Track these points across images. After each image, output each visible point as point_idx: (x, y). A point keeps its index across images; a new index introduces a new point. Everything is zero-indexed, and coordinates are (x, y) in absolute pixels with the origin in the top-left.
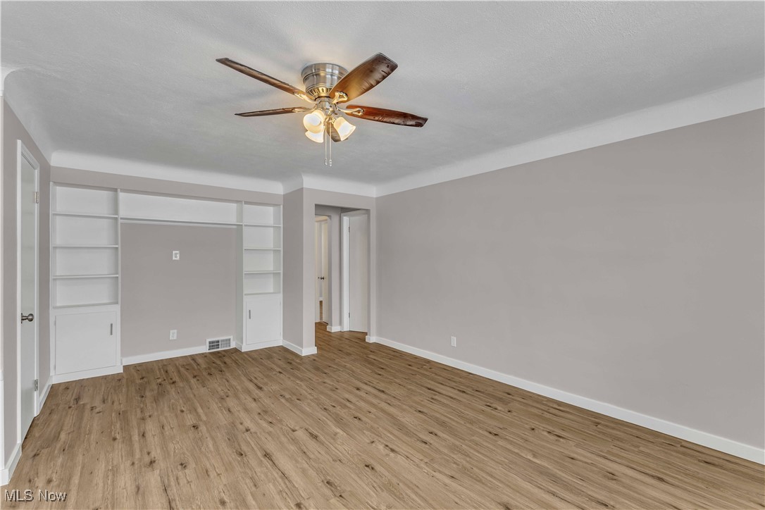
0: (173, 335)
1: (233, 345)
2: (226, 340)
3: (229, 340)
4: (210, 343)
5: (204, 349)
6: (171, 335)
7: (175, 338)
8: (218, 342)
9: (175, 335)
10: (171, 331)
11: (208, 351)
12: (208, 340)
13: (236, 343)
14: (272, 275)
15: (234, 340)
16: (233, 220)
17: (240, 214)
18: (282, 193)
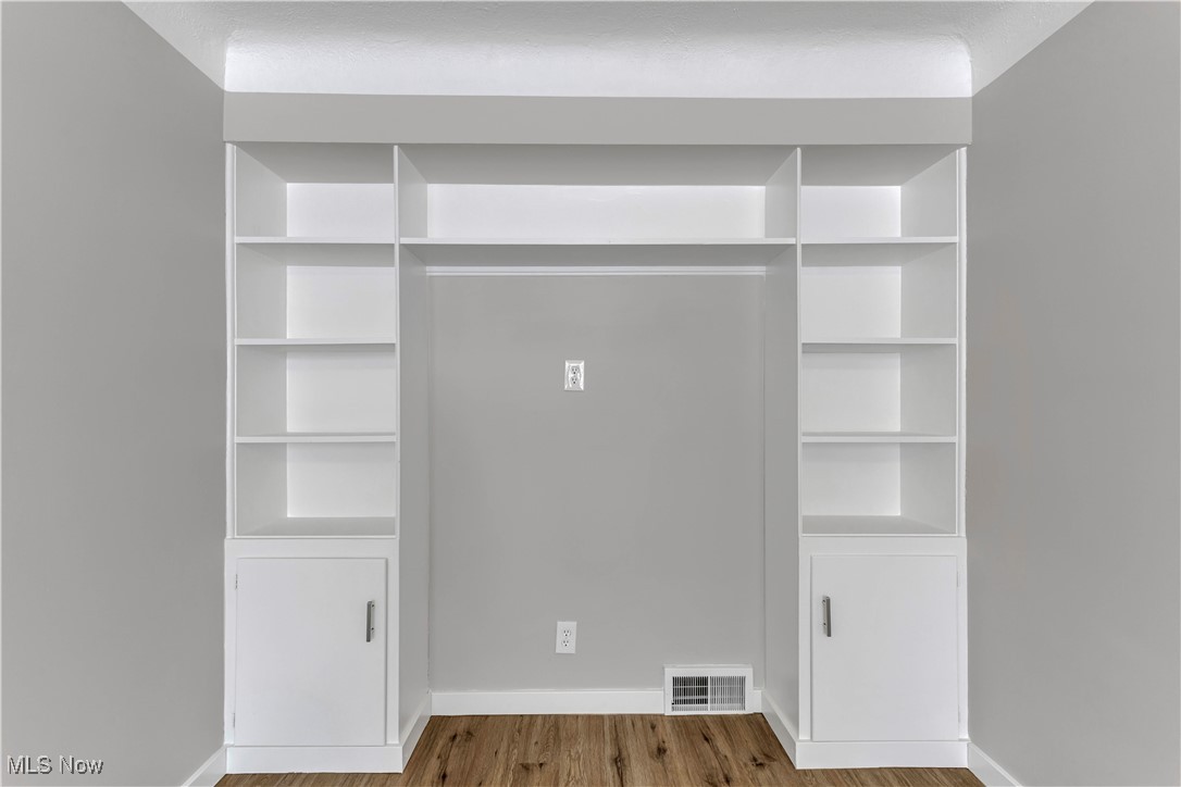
0: (566, 638)
1: (754, 703)
2: (731, 680)
3: (742, 680)
4: (676, 681)
5: (656, 701)
6: (560, 637)
7: (571, 648)
8: (703, 681)
9: (572, 639)
10: (562, 625)
11: (669, 712)
12: (672, 672)
13: (764, 699)
14: (898, 450)
15: (755, 684)
16: (753, 231)
17: (784, 212)
18: (970, 94)
